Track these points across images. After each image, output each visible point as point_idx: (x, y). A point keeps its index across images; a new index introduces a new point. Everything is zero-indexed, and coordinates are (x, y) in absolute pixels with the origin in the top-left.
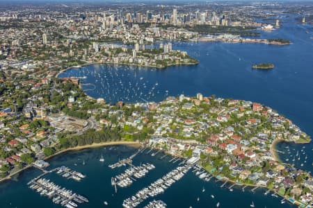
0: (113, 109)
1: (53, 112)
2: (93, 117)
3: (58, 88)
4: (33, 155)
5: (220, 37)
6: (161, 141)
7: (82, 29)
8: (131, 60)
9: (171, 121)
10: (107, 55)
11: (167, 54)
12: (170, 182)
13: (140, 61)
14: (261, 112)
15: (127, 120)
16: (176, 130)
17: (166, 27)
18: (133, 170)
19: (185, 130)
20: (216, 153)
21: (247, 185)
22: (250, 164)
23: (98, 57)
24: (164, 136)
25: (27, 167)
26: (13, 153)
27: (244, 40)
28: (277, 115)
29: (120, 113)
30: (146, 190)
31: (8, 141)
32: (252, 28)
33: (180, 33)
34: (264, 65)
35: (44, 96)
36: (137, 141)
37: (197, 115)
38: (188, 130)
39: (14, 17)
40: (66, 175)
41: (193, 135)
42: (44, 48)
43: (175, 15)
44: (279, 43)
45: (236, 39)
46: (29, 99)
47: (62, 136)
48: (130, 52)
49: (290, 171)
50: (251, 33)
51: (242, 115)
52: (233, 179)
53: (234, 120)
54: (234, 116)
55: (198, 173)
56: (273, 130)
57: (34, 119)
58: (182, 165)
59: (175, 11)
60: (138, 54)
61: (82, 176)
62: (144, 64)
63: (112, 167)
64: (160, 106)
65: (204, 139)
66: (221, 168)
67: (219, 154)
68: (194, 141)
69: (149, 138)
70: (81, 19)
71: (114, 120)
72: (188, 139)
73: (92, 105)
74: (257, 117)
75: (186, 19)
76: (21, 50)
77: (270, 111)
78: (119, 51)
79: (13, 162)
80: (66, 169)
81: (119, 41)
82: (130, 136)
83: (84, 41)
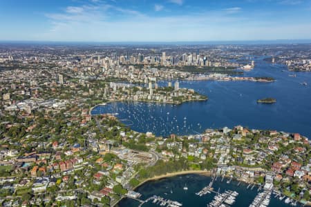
0: (168, 142)
1: (114, 146)
2: (152, 149)
3: (103, 124)
5: (211, 76)
7: (85, 70)
8: (149, 98)
9: (228, 151)
10: (126, 93)
11: (178, 91)
13: (158, 98)
14: (301, 141)
15: (188, 151)
16: (238, 159)
17: (159, 68)
19: (247, 159)
20: (287, 179)
23: (117, 95)
25: (122, 198)
27: (233, 79)
31: (92, 174)
32: (233, 68)
34: (267, 100)
35: (96, 132)
36: (205, 171)
37: (250, 145)
38: (249, 157)
39: (10, 59)
40: (163, 204)
41: (257, 163)
42: (63, 88)
44: (266, 81)
45: (226, 78)
46: (85, 134)
47: (137, 167)
48: (145, 90)
50: (235, 72)
51: (287, 144)
53: (283, 150)
54: (281, 145)
58: (261, 192)
59: (164, 53)
60: (154, 92)
62: (162, 100)
63: (200, 194)
64: (213, 138)
65: (268, 166)
66: (302, 193)
67: (291, 180)
68: (260, 169)
69: (216, 167)
72: (253, 167)
75: (174, 61)
76: (41, 89)
77: (307, 140)
79: (108, 195)
81: (125, 81)
82: (197, 166)
83: (94, 80)
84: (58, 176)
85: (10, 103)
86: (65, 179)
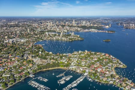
0: (56, 56)
1: (34, 57)
2: (48, 59)
3: (35, 48)
4: (29, 72)
5: (90, 30)
6: (74, 67)
7: (41, 27)
8: (60, 38)
9: (77, 60)
10: (51, 37)
11: (72, 36)
12: (79, 82)
13: (63, 39)
14: (108, 57)
15: (61, 60)
16: (79, 63)
17: (71, 27)
18: (65, 78)
19: (82, 63)
20: (94, 71)
21: (106, 83)
22: (107, 75)
23: (48, 37)
24: (75, 65)
25: (27, 77)
26: (21, 72)
27: (99, 31)
28: (114, 58)
29: (58, 57)
30: (70, 85)
31: (19, 67)
32: (101, 27)
33: (76, 29)
34: (107, 40)
35: (30, 51)
36: (65, 68)
37: (86, 58)
38: (83, 63)
39: (16, 23)
40: (41, 80)
41: (85, 65)
42: (28, 34)
43: (74, 22)
44: (111, 32)
45: (96, 31)
46: (25, 52)
47: (38, 66)
48: (59, 35)
49: (121, 78)
50: (101, 29)
51: (102, 58)
52: (101, 81)
53: (99, 60)
54: (99, 58)
55: (88, 79)
56: (113, 63)
57: (28, 60)
58: (82, 76)
59: (74, 21)
60: (62, 36)
61: (47, 80)
62: (64, 40)
63: (57, 76)
64: (73, 55)
65: (89, 67)
66: (96, 77)
67: (95, 72)
68: (86, 67)
69: (69, 66)
70: (40, 24)
71: (56, 60)
72: (84, 66)
73: (48, 55)
74: (107, 58)
75: (78, 24)
76: (20, 35)
77: (111, 56)
78: (55, 35)
79: (22, 75)
80: (41, 78)
81: (55, 31)
82: (63, 66)
83: (42, 31)
84: (6, 67)
85: (7, 40)
86: (8, 69)
